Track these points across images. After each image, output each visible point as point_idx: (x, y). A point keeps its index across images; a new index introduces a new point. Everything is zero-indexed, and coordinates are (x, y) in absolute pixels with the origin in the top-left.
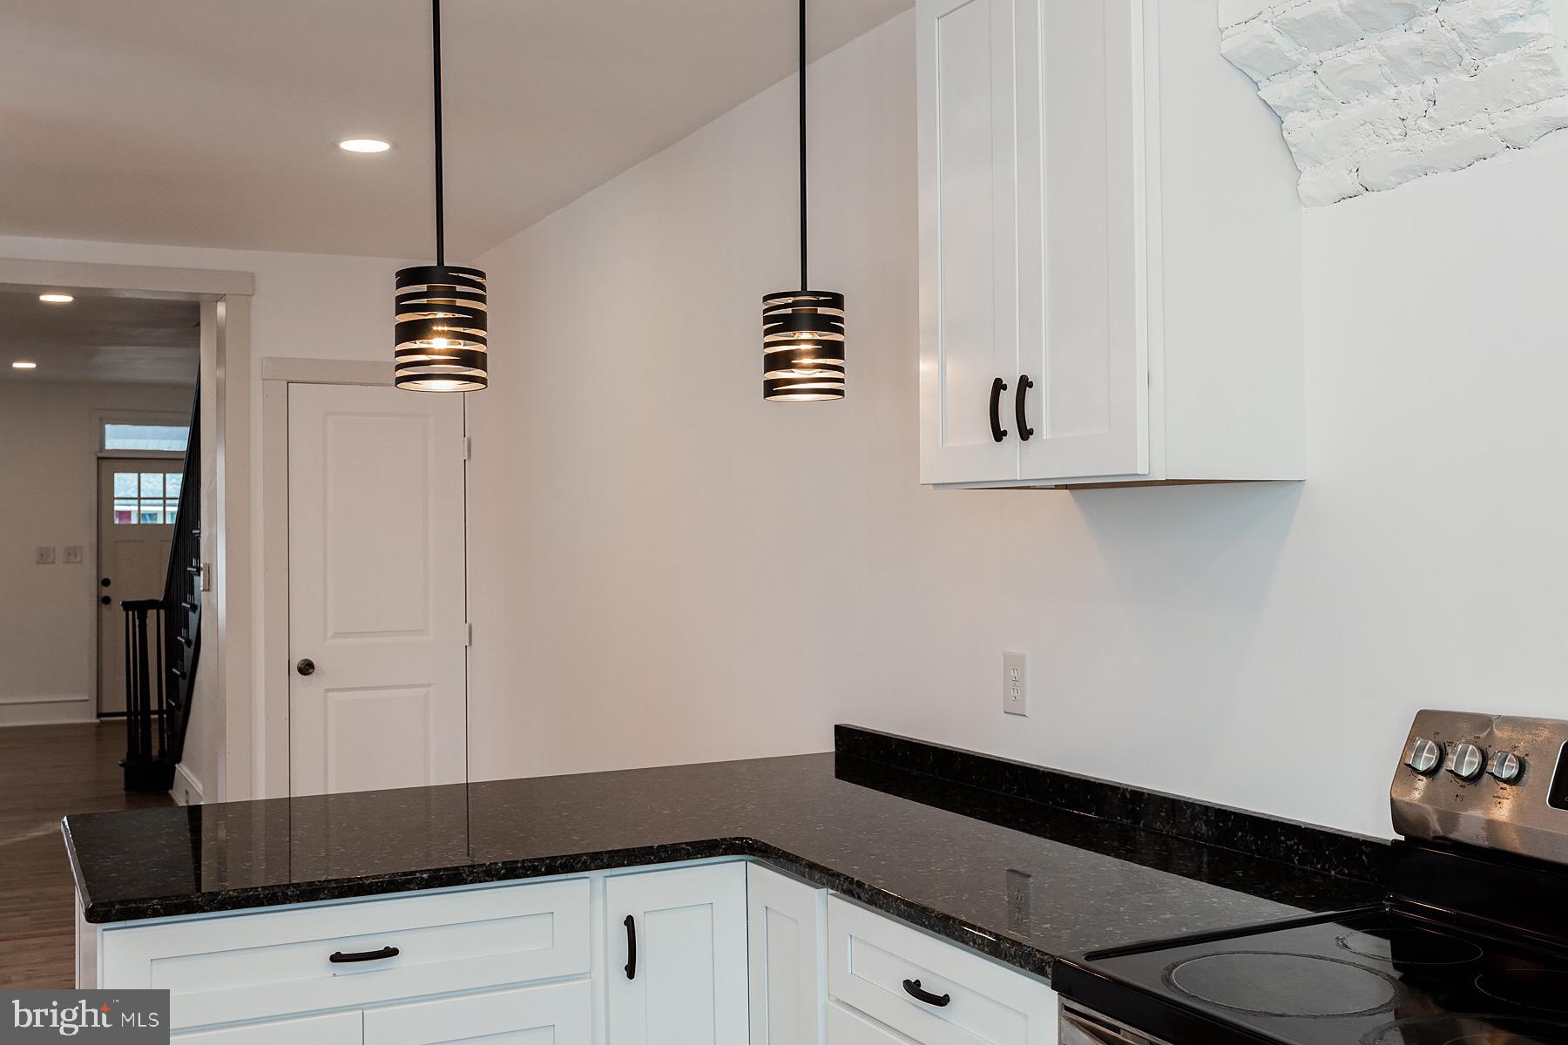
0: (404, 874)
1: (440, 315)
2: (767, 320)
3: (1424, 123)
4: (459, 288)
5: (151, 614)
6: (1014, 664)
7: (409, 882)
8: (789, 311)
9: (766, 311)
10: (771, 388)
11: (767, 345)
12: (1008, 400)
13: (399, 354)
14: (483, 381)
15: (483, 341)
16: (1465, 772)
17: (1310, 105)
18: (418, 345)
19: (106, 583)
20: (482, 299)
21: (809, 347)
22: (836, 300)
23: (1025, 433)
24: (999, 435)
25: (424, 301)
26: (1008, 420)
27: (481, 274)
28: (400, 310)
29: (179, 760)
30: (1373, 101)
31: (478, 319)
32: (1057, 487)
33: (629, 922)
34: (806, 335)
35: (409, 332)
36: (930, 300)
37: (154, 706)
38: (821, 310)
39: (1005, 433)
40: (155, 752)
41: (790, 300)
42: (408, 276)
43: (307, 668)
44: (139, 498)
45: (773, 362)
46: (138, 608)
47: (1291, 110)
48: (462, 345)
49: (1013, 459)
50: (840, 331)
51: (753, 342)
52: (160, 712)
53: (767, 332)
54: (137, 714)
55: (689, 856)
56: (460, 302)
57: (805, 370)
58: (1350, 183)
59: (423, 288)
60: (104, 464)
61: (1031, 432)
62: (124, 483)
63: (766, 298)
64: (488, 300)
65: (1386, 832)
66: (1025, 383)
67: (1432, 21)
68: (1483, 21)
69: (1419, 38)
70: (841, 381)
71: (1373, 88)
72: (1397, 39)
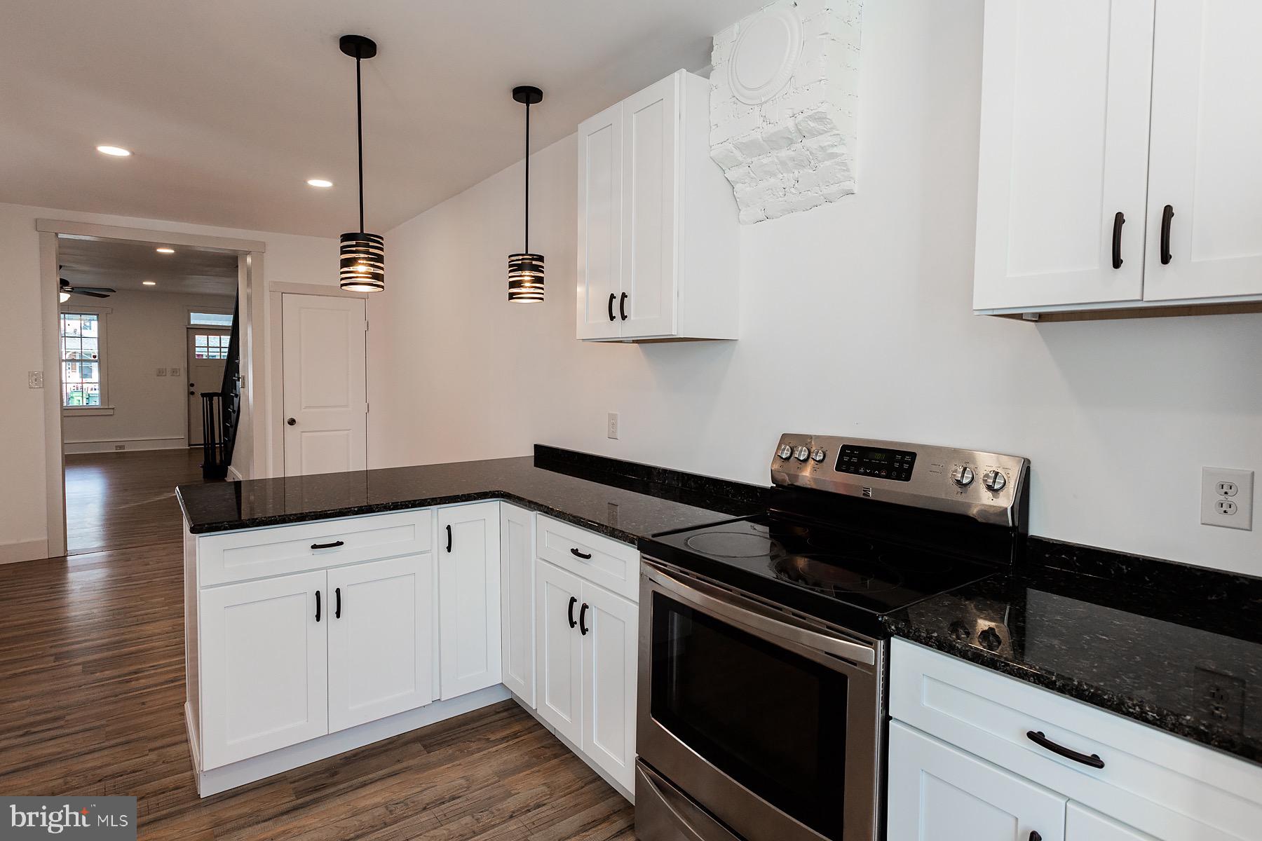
0: (346, 508)
1: (362, 255)
2: (510, 266)
3: (793, 190)
4: (371, 244)
5: (215, 399)
6: (613, 417)
7: (349, 512)
8: (520, 262)
9: (510, 262)
10: (511, 296)
11: (510, 277)
12: (616, 303)
13: (342, 273)
14: (382, 287)
15: (382, 269)
16: (801, 459)
17: (746, 181)
18: (351, 269)
19: (192, 385)
20: (382, 249)
21: (529, 278)
22: (541, 258)
23: (624, 317)
24: (612, 318)
25: (354, 249)
26: (616, 312)
27: (382, 238)
28: (343, 253)
29: (229, 464)
30: (772, 180)
31: (380, 259)
32: (634, 342)
33: (449, 528)
34: (527, 273)
35: (346, 263)
36: (582, 260)
37: (217, 441)
38: (534, 262)
39: (615, 317)
40: (218, 461)
41: (521, 257)
42: (346, 237)
43: (292, 422)
45: (512, 285)
46: (209, 396)
47: (738, 183)
48: (372, 270)
49: (618, 329)
50: (543, 272)
51: (505, 276)
52: (220, 443)
53: (510, 271)
54: (209, 447)
55: (475, 499)
56: (371, 250)
57: (527, 288)
58: (761, 215)
59: (354, 243)
60: (190, 331)
61: (626, 317)
62: (200, 340)
63: (510, 257)
64: (384, 247)
65: (769, 484)
66: (624, 296)
67: (799, 146)
68: (820, 146)
69: (793, 153)
70: (543, 294)
71: (773, 174)
72: (784, 153)
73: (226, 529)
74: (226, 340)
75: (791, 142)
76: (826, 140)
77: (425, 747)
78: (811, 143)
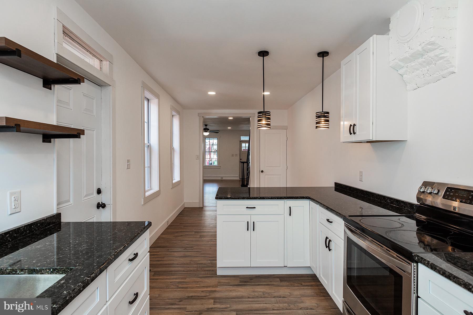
0: (256, 197)
1: (264, 118)
2: (316, 116)
3: (427, 75)
4: (267, 114)
5: (245, 163)
6: (361, 172)
7: (257, 198)
8: (320, 115)
9: (316, 115)
10: (317, 127)
11: (316, 120)
12: (352, 127)
13: (258, 124)
14: (270, 128)
15: (270, 122)
16: (428, 192)
17: (407, 73)
18: (261, 122)
19: (241, 159)
20: (270, 116)
21: (323, 120)
22: (328, 113)
23: (354, 133)
25: (262, 116)
27: (270, 112)
28: (258, 118)
29: (248, 185)
30: (418, 72)
31: (269, 119)
33: (290, 207)
34: (323, 119)
35: (259, 121)
36: (343, 112)
37: (245, 178)
38: (325, 115)
39: (352, 133)
40: (245, 184)
41: (320, 113)
42: (259, 113)
43: (262, 171)
44: (245, 147)
45: (317, 123)
46: (243, 163)
47: (404, 75)
48: (267, 122)
49: (353, 138)
50: (329, 118)
51: (314, 120)
52: (246, 178)
53: (316, 118)
54: (243, 179)
55: (299, 199)
56: (267, 116)
57: (323, 124)
58: (416, 87)
59: (262, 114)
60: (241, 142)
61: (355, 133)
62: (243, 145)
63: (316, 113)
64: (271, 116)
65: (415, 202)
66: (354, 125)
67: (426, 56)
68: (435, 55)
69: (424, 60)
70: (329, 126)
71: (417, 69)
72: (420, 60)
73: (223, 199)
74: (247, 145)
75: (423, 55)
76: (437, 52)
77: (280, 280)
78: (432, 54)
